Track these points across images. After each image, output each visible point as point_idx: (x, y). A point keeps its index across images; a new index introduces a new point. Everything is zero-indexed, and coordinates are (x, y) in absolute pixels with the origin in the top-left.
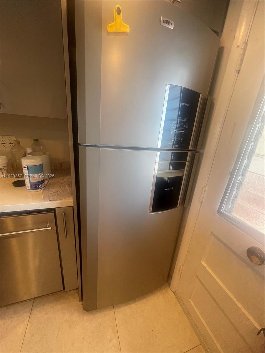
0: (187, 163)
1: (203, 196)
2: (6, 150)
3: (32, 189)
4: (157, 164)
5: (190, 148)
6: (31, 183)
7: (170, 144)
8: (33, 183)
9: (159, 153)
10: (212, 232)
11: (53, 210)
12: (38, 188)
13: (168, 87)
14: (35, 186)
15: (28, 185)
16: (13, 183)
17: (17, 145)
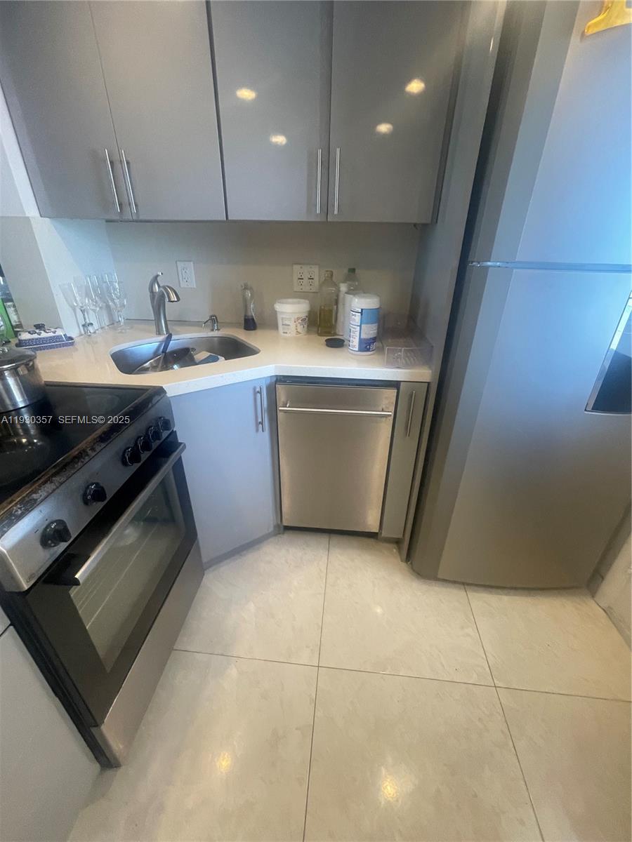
2: (303, 290)
3: (361, 350)
6: (361, 340)
8: (365, 339)
11: (395, 385)
12: (368, 350)
14: (366, 346)
15: (355, 342)
16: (326, 341)
17: (330, 280)
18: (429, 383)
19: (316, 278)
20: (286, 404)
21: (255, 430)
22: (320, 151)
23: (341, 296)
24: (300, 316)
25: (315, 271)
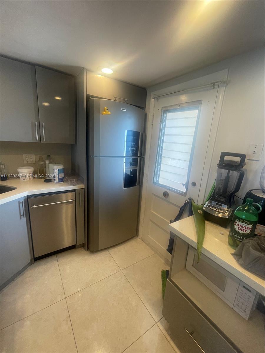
0: (138, 163)
1: (147, 178)
2: (29, 163)
3: (59, 182)
4: (125, 163)
5: (139, 156)
7: (130, 154)
8: (60, 178)
9: (125, 158)
10: (153, 194)
11: (74, 191)
12: (62, 181)
13: (126, 131)
14: (61, 180)
15: (57, 180)
16: (44, 180)
17: (41, 159)
18: (84, 188)
19: (34, 159)
20: (33, 205)
21: (20, 218)
22: (36, 123)
23: (47, 165)
24: (31, 172)
25: (33, 156)
